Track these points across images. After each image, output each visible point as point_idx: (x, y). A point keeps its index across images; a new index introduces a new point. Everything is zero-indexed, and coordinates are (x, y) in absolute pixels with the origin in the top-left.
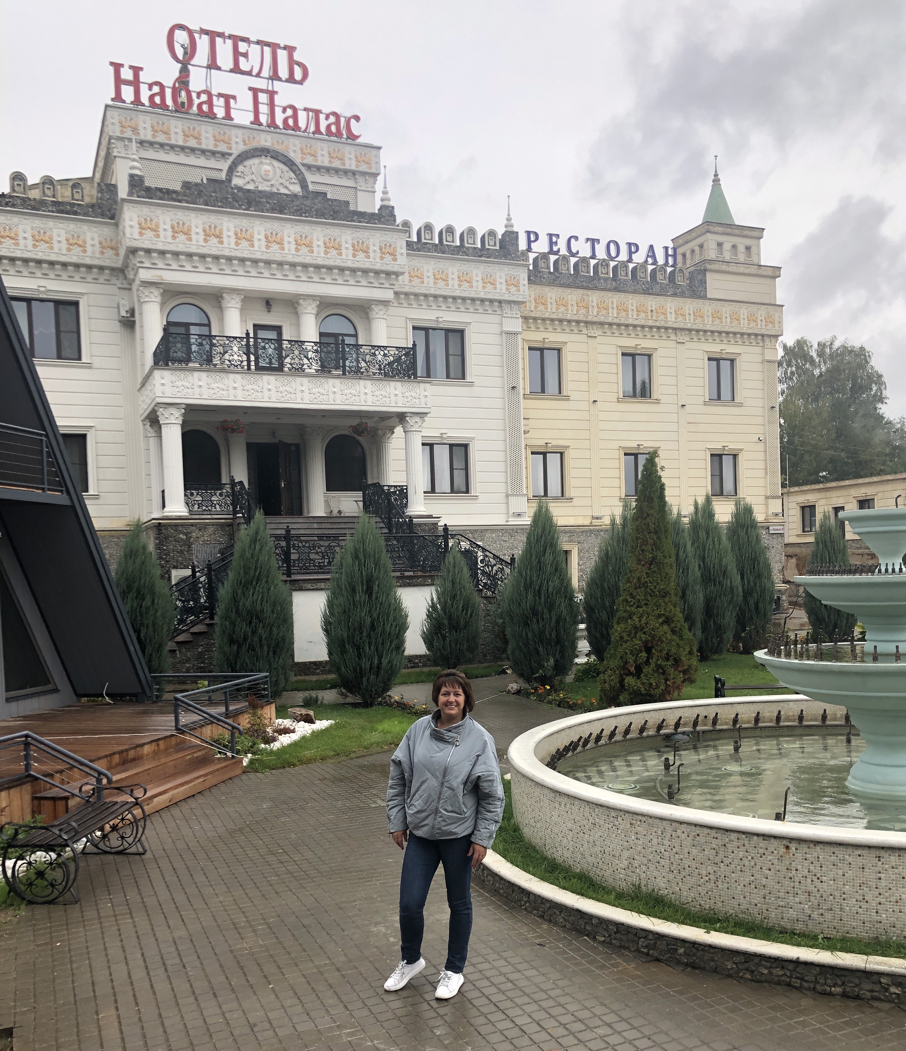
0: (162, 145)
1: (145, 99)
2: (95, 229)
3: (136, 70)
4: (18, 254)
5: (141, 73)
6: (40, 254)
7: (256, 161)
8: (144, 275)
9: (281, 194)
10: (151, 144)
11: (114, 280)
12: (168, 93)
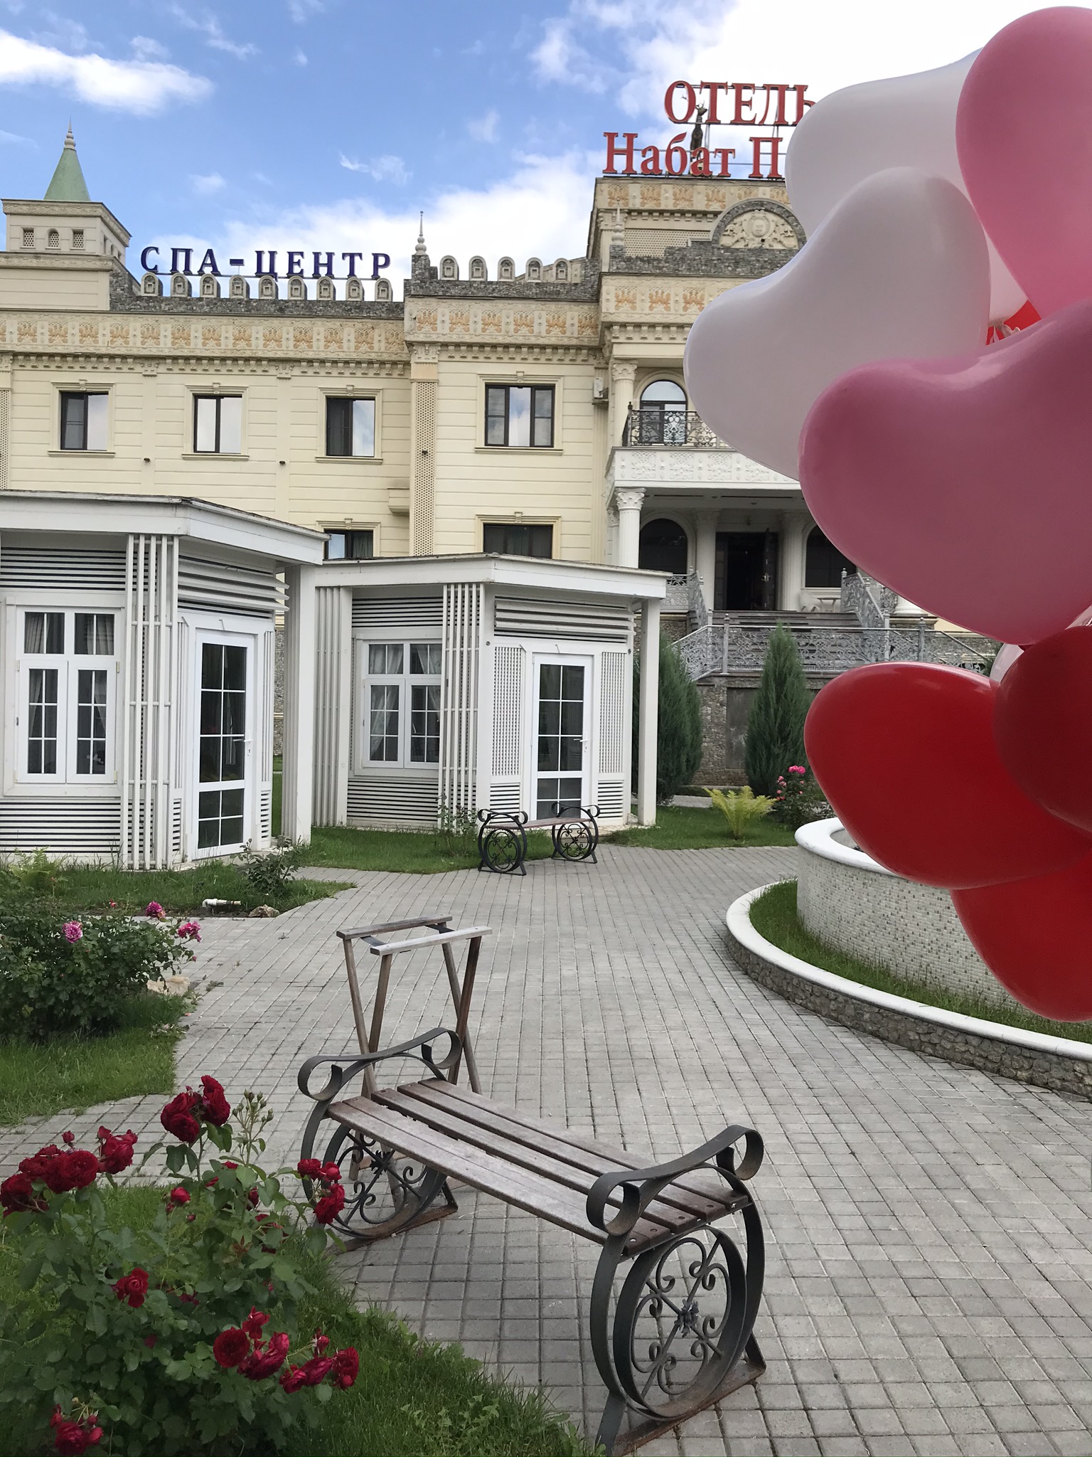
0: (651, 212)
1: (637, 167)
2: (576, 308)
3: (631, 137)
4: (500, 340)
5: (635, 140)
6: (521, 338)
7: (747, 216)
8: (618, 351)
9: (773, 250)
10: (640, 212)
11: (591, 360)
12: (662, 156)
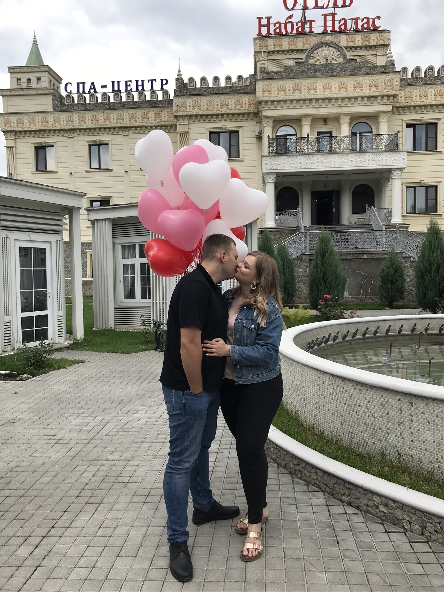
0: (278, 52)
1: (272, 32)
2: (247, 96)
3: (268, 18)
4: (214, 112)
5: (271, 19)
6: (223, 111)
7: (320, 49)
8: (265, 114)
9: (332, 64)
10: (273, 52)
11: (255, 119)
12: (283, 26)
